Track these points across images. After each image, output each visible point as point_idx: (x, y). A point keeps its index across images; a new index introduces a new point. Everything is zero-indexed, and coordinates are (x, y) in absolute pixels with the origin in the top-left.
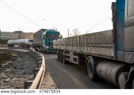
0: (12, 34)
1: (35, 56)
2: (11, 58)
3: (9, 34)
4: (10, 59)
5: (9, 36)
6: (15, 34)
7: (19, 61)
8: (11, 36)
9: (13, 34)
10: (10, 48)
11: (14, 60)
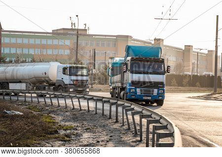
0: (44, 42)
1: (144, 129)
2: (56, 132)
3: (32, 41)
4: (51, 133)
5: (34, 46)
6: (55, 42)
7: (85, 143)
9: (50, 42)
10: (42, 96)
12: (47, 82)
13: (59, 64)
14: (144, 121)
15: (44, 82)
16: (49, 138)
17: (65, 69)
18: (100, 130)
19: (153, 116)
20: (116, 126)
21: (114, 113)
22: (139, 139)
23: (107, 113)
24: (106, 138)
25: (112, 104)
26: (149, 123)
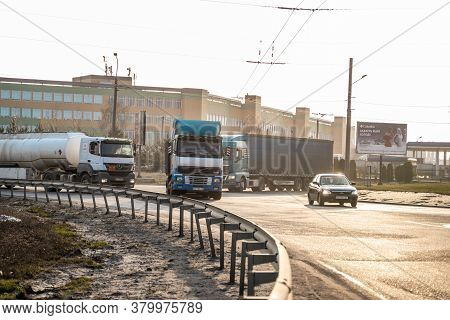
0: (58, 98)
1: (227, 248)
2: (78, 252)
3: (37, 96)
4: (68, 254)
5: (41, 105)
6: (78, 98)
7: (128, 271)
8: (56, 106)
9: (68, 98)
10: (54, 190)
11: (96, 264)
12: (63, 166)
13: (83, 136)
14: (228, 235)
15: (57, 166)
16: (66, 263)
17: (93, 145)
18: (153, 249)
19: (242, 226)
20: (180, 243)
21: (176, 221)
22: (218, 265)
23: (164, 220)
24: (163, 263)
25: (174, 205)
26: (235, 238)
